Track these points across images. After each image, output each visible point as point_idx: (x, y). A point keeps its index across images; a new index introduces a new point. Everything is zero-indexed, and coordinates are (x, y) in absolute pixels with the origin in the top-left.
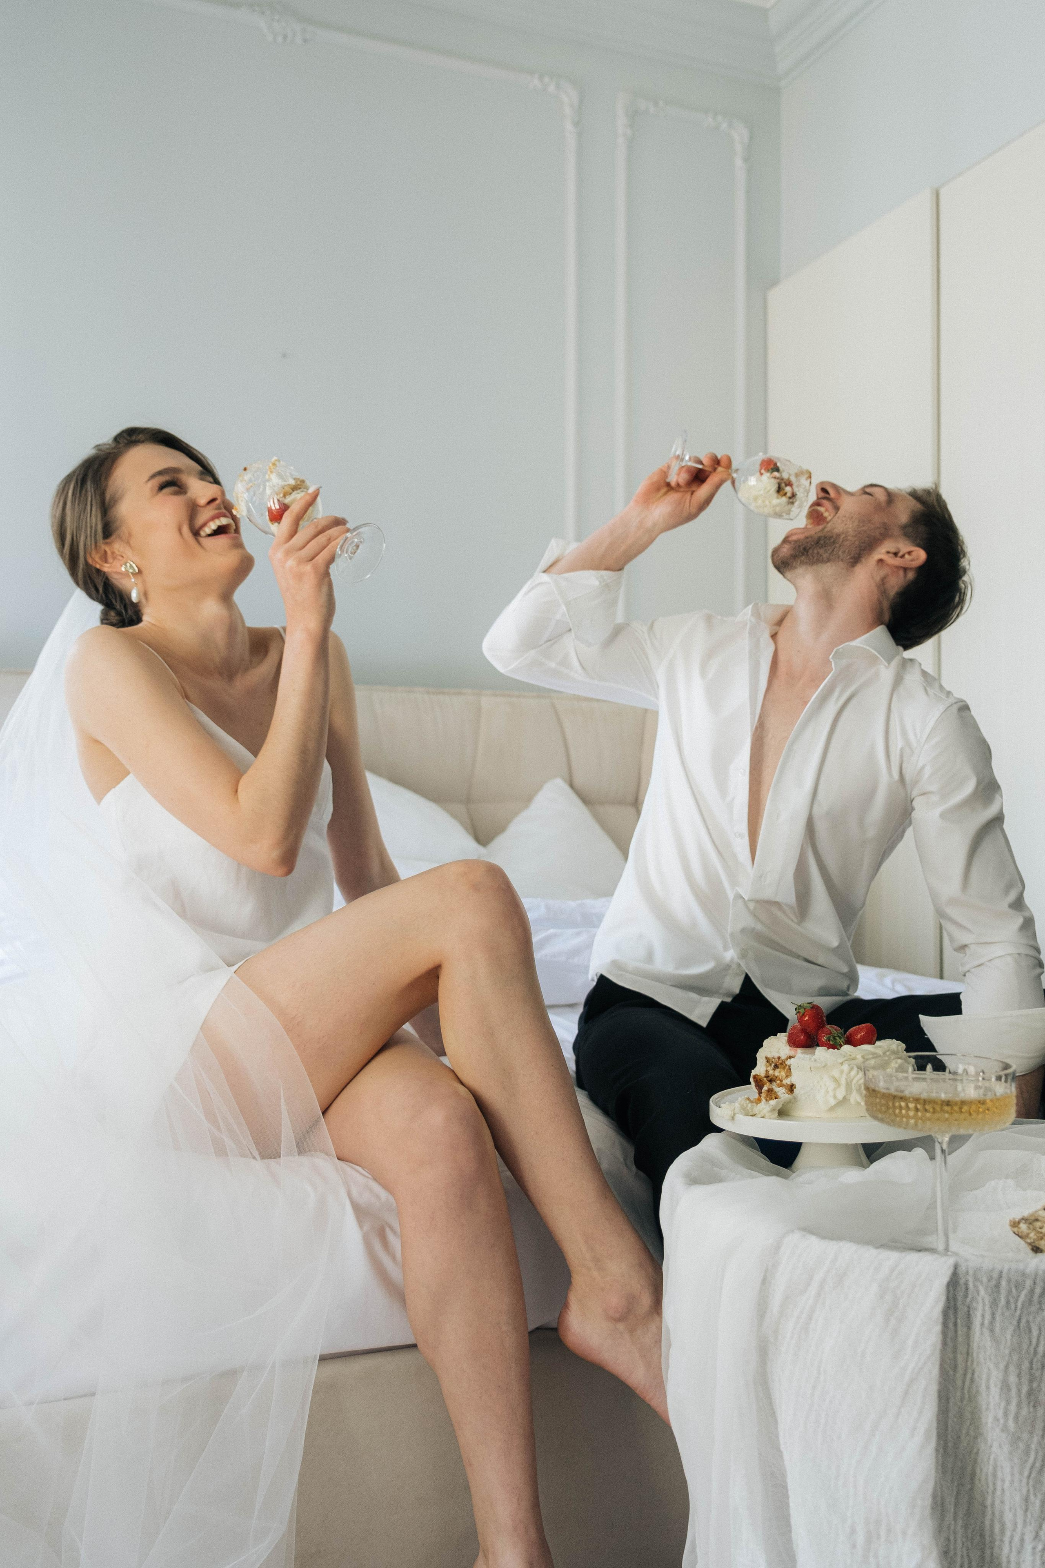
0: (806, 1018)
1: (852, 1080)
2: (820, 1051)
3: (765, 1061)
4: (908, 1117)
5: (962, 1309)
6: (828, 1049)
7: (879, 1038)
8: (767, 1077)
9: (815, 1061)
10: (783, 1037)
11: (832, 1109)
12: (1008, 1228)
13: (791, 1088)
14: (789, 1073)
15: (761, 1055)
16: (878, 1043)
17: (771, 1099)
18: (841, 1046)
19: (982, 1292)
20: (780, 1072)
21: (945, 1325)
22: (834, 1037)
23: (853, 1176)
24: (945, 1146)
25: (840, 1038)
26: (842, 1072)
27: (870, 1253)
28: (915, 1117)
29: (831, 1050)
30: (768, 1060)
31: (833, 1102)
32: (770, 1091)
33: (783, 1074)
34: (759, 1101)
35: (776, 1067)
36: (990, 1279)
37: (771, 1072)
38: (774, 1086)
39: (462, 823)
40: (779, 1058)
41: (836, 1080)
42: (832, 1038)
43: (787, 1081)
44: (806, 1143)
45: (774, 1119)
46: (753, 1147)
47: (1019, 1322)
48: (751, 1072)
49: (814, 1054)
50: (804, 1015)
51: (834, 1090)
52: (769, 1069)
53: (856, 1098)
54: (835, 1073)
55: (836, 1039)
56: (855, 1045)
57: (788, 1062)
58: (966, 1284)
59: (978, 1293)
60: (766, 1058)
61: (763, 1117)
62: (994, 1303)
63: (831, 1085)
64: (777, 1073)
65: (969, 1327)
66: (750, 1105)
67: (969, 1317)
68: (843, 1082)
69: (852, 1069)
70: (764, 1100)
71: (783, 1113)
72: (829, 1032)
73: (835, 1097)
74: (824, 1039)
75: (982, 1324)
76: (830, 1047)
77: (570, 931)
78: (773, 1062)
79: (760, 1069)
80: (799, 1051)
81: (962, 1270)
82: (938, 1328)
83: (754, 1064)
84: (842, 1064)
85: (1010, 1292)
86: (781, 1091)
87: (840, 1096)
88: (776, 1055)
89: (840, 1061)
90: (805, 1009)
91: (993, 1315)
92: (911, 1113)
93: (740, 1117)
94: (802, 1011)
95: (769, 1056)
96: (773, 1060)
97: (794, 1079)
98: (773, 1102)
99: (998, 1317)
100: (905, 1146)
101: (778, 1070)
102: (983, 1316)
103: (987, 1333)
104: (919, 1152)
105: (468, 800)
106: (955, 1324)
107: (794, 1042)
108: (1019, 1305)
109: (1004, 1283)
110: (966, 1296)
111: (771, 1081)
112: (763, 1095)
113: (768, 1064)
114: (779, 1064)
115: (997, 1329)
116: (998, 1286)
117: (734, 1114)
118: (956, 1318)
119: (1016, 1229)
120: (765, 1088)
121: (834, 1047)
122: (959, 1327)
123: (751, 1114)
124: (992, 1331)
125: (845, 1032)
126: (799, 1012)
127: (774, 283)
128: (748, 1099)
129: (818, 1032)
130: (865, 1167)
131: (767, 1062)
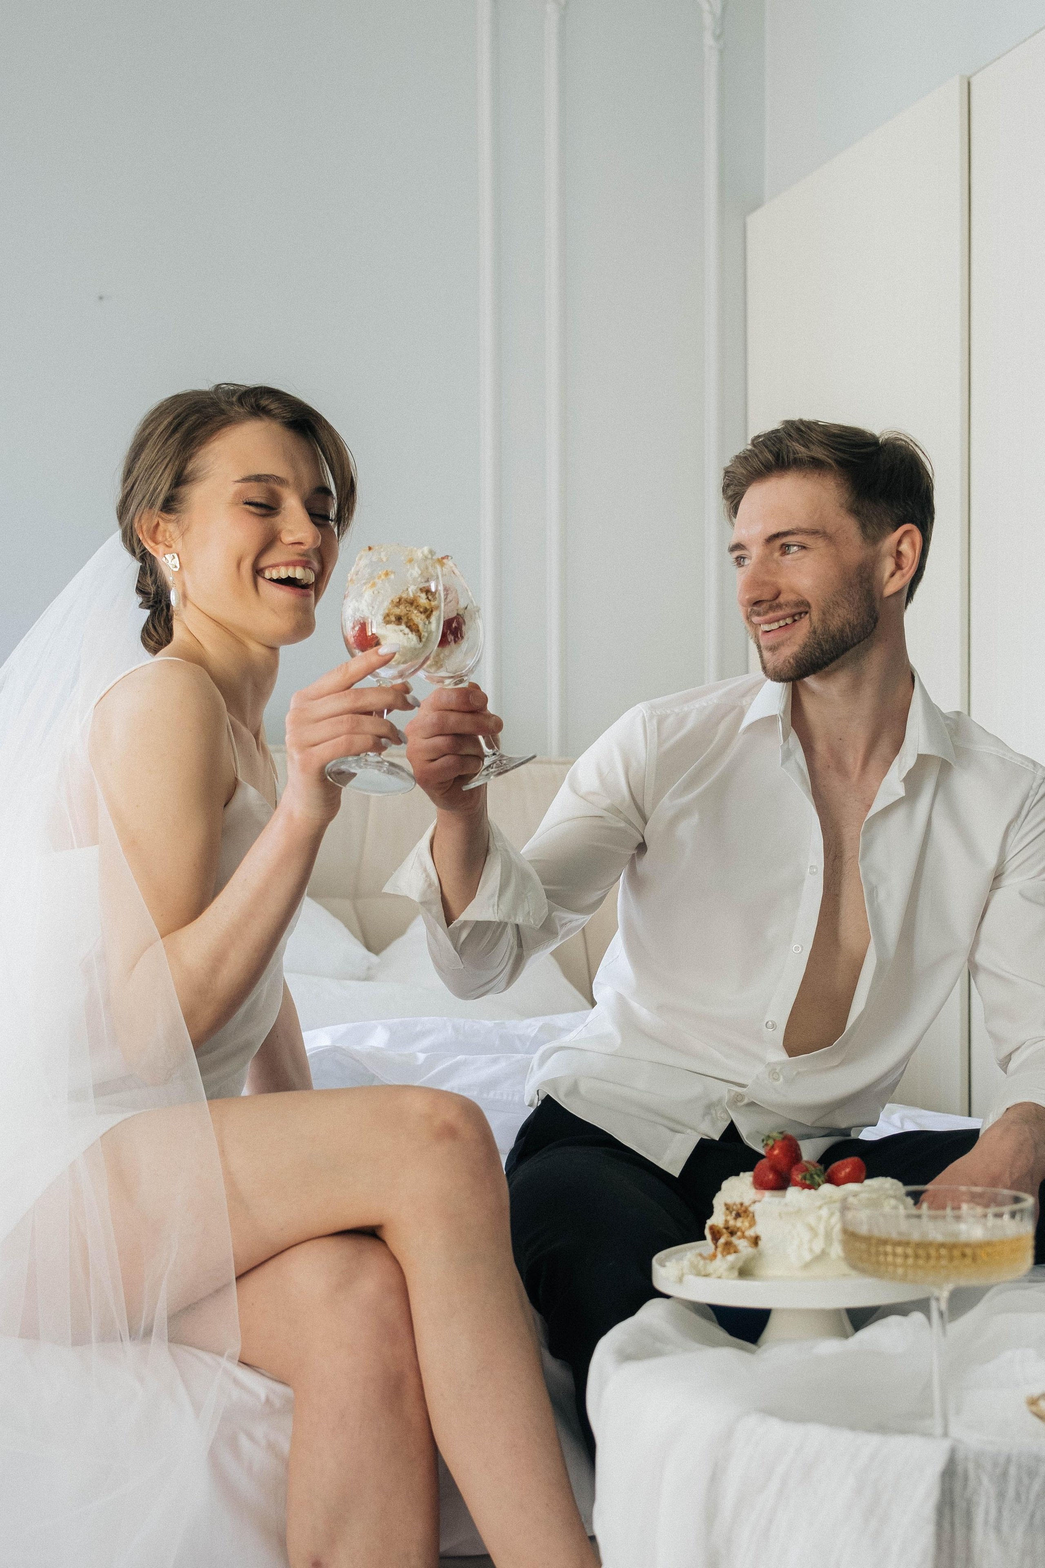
0: (776, 1152)
1: (832, 1229)
2: (793, 1192)
3: (724, 1209)
4: (895, 1265)
5: (961, 1504)
6: (803, 1189)
7: (870, 1176)
8: (727, 1228)
9: (786, 1205)
10: (747, 1177)
11: (807, 1266)
12: (1025, 1408)
13: (756, 1241)
14: (753, 1223)
15: (719, 1201)
16: (868, 1182)
17: (729, 1253)
18: (819, 1185)
19: (985, 1480)
20: (743, 1222)
21: (939, 1524)
22: (811, 1176)
23: (831, 1347)
24: (944, 1306)
25: (819, 1176)
26: (819, 1218)
27: (845, 1438)
28: (905, 1266)
29: (806, 1191)
30: (728, 1207)
31: (808, 1257)
32: (728, 1244)
33: (747, 1224)
34: (714, 1257)
35: (738, 1215)
36: (995, 1465)
37: (732, 1223)
38: (735, 1240)
39: (347, 925)
40: (742, 1204)
41: (811, 1229)
42: (808, 1176)
43: (751, 1233)
44: (777, 1310)
45: (733, 1279)
46: (708, 1318)
47: (1032, 1516)
48: (706, 1223)
49: (784, 1197)
50: (773, 1148)
51: (811, 1241)
52: (729, 1218)
53: (837, 1250)
54: (811, 1220)
55: (814, 1178)
56: (838, 1184)
57: (751, 1209)
58: (966, 1472)
59: (980, 1483)
60: (726, 1205)
61: (719, 1277)
62: (1001, 1495)
63: (806, 1236)
64: (739, 1223)
65: (969, 1526)
66: (702, 1262)
67: (969, 1515)
68: (821, 1230)
69: (832, 1214)
70: (719, 1256)
71: (744, 1272)
72: (805, 1168)
73: (811, 1250)
74: (798, 1177)
75: (986, 1522)
76: (805, 1186)
77: (484, 1058)
78: (733, 1210)
79: (717, 1219)
80: (767, 1194)
81: (960, 1455)
82: (929, 1529)
83: (710, 1212)
84: (820, 1207)
85: (1020, 1481)
86: (742, 1245)
87: (817, 1249)
88: (738, 1201)
89: (818, 1204)
90: (774, 1140)
91: (1000, 1511)
92: (899, 1260)
93: (690, 1279)
94: (771, 1142)
95: (729, 1201)
96: (735, 1207)
97: (759, 1229)
98: (731, 1258)
99: (1006, 1513)
100: (901, 1310)
101: (740, 1220)
102: (987, 1513)
103: (992, 1535)
104: (917, 1317)
105: (355, 895)
106: (952, 1524)
107: (761, 1184)
108: (1032, 1497)
109: (1013, 1471)
110: (965, 1487)
111: (732, 1233)
112: (719, 1249)
113: (728, 1212)
114: (741, 1212)
115: (1005, 1527)
116: (1005, 1474)
117: (683, 1275)
118: (952, 1518)
119: (1034, 1408)
120: (722, 1241)
121: (810, 1187)
122: (958, 1525)
123: (703, 1273)
124: (998, 1529)
125: (826, 1169)
126: (767, 1145)
127: (757, 204)
128: (701, 1255)
129: (790, 1169)
130: (846, 1336)
131: (727, 1209)
